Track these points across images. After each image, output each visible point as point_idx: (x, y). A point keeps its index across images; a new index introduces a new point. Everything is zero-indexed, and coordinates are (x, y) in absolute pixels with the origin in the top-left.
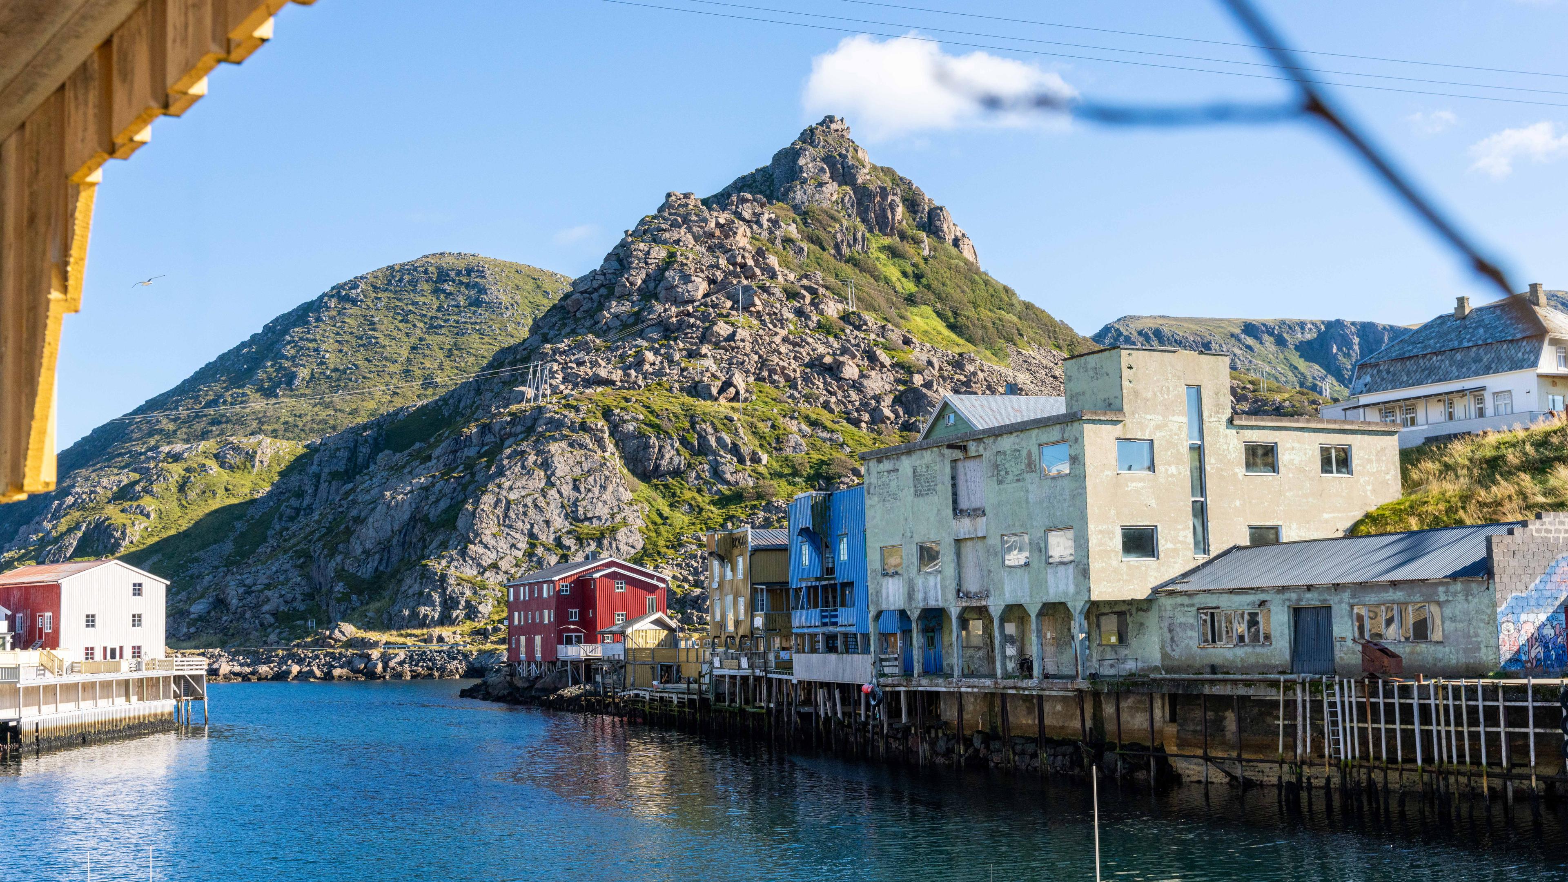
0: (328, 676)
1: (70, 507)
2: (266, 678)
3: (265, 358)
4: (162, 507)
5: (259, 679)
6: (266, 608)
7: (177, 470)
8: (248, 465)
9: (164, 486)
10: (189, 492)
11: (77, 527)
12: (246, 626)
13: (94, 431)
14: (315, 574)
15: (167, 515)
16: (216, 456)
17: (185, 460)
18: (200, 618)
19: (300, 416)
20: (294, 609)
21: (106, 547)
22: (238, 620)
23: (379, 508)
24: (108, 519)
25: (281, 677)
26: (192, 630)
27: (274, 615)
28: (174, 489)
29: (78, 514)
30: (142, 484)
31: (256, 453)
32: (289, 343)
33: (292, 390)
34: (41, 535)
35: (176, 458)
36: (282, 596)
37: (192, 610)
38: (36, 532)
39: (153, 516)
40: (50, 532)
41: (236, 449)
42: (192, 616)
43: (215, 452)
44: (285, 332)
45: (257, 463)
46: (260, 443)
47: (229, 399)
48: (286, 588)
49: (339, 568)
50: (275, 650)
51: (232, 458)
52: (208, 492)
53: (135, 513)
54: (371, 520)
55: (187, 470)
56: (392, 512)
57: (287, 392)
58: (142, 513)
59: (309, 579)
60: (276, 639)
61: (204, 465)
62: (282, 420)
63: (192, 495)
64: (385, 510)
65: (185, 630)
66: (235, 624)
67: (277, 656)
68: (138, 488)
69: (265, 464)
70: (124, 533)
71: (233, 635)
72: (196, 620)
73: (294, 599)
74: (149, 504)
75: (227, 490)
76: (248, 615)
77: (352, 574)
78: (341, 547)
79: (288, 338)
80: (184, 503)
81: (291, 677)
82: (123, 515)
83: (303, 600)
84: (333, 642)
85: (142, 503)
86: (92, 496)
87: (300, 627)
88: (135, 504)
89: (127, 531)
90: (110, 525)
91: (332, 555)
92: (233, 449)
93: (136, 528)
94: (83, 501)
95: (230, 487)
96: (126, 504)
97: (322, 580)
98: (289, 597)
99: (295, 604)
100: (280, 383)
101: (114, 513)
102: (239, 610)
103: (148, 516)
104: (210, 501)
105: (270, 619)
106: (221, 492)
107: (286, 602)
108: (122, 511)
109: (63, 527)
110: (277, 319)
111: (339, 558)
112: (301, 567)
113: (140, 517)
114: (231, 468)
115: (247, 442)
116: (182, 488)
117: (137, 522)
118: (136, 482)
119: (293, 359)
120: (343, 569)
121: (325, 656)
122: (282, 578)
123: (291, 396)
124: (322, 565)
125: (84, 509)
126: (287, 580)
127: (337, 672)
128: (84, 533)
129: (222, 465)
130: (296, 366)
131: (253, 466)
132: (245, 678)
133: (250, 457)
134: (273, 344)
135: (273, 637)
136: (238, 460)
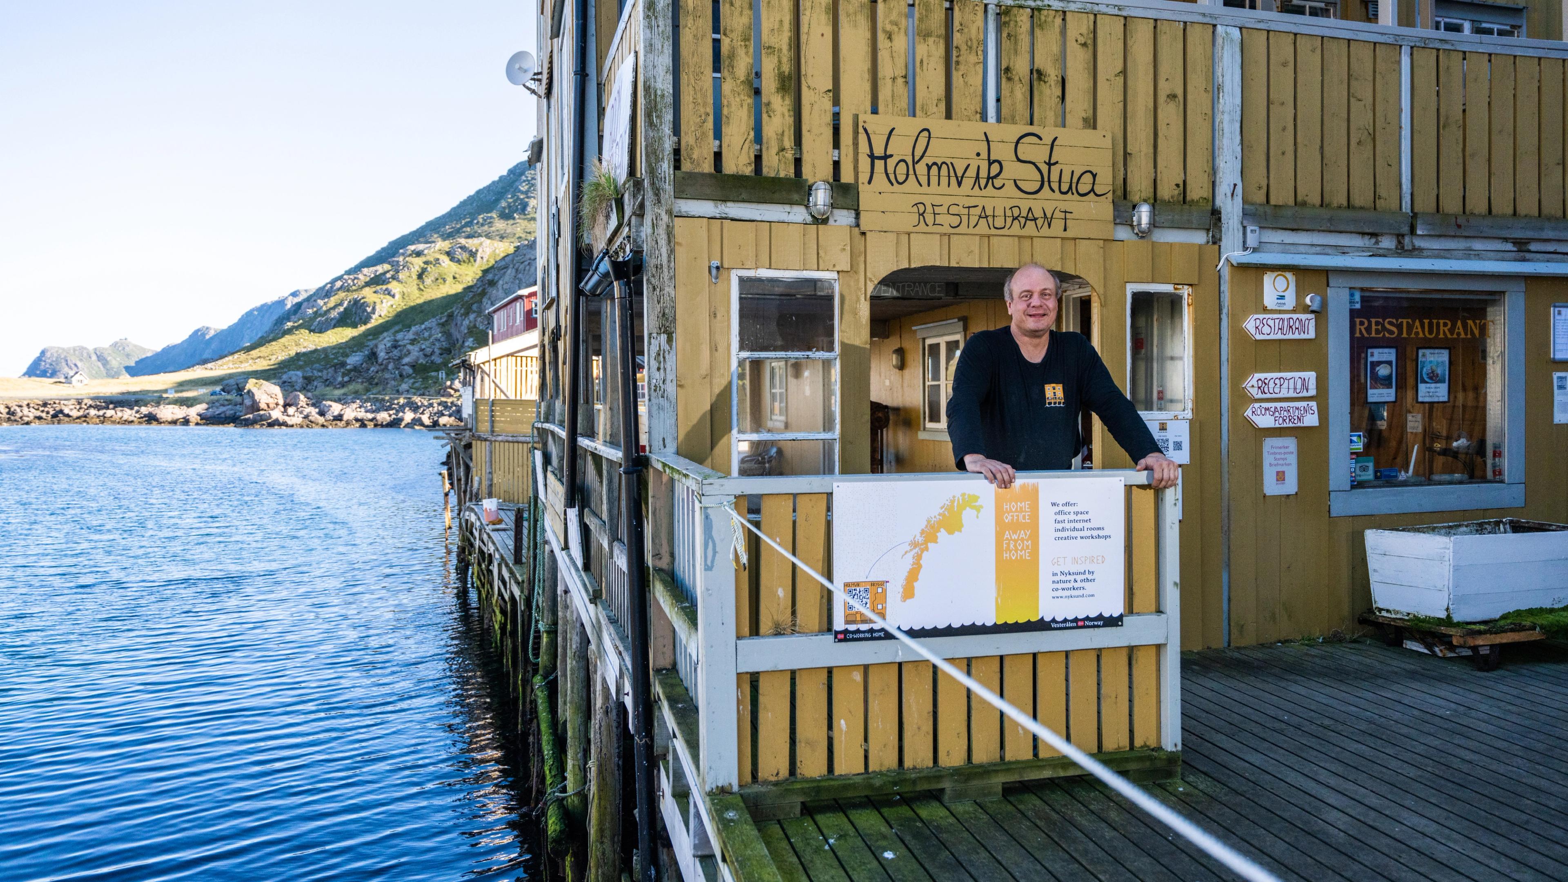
0: (435, 424)
1: (339, 289)
2: (382, 426)
3: (507, 191)
4: (405, 290)
5: (376, 425)
6: (406, 360)
7: (418, 263)
8: (472, 259)
9: (408, 274)
10: (426, 279)
11: (341, 304)
12: (387, 376)
13: (390, 243)
14: (453, 331)
15: (408, 296)
16: (448, 254)
17: (425, 255)
18: (355, 369)
19: (530, 233)
20: (432, 362)
21: (361, 319)
22: (383, 370)
23: (509, 271)
24: (363, 298)
25: (394, 424)
26: (346, 379)
27: (413, 366)
28: (415, 277)
29: (344, 294)
30: (391, 273)
31: (477, 251)
32: (524, 181)
33: (525, 215)
34: (315, 309)
35: (419, 254)
36: (422, 350)
37: (348, 361)
38: (313, 307)
39: (397, 296)
40: (322, 307)
41: (463, 248)
42: (348, 367)
43: (448, 250)
44: (522, 174)
45: (479, 259)
46: (481, 244)
47: (481, 220)
48: (427, 343)
49: (472, 325)
50: (397, 399)
51: (459, 254)
52: (441, 279)
53: (384, 294)
54: (501, 282)
55: (426, 263)
56: (520, 276)
57: (522, 216)
58: (389, 294)
59: (448, 335)
60: (407, 388)
61: (438, 259)
62: (517, 236)
63: (428, 281)
64: (514, 274)
65: (340, 379)
66: (380, 374)
67: (398, 404)
68: (388, 275)
69: (485, 260)
70: (374, 309)
71: (377, 384)
72: (350, 371)
73: (433, 353)
74: (394, 286)
75: (454, 278)
76: (391, 366)
77: (482, 330)
78: (475, 307)
79: (524, 178)
80: (422, 287)
81: (403, 424)
82: (375, 295)
83: (441, 354)
84: (452, 392)
85: (390, 286)
86: (356, 281)
87: (432, 377)
88: (384, 287)
89: (377, 307)
90: (364, 302)
91: (466, 314)
92: (461, 248)
93: (384, 305)
94: (349, 284)
95: (457, 276)
96: (378, 288)
97: (459, 337)
98: (429, 351)
99: (433, 358)
100: (517, 209)
101: (368, 295)
102: (384, 362)
103: (393, 296)
104: (441, 286)
105: (408, 370)
106: (450, 279)
107: (426, 355)
108: (375, 292)
109: (331, 304)
110: (517, 165)
111: (472, 316)
112: (443, 325)
113: (388, 297)
114: (459, 262)
115: (471, 243)
116: (420, 276)
117: (384, 301)
118: (388, 271)
119: (526, 193)
120: (475, 326)
121: (439, 404)
122: (426, 334)
123: (524, 219)
124: (459, 323)
125: (348, 291)
126: (430, 336)
127: (443, 420)
128: (345, 309)
129: (452, 259)
130: (528, 197)
131: (475, 261)
132: (363, 424)
133: (473, 254)
134: (514, 181)
135: (404, 386)
136: (465, 256)
